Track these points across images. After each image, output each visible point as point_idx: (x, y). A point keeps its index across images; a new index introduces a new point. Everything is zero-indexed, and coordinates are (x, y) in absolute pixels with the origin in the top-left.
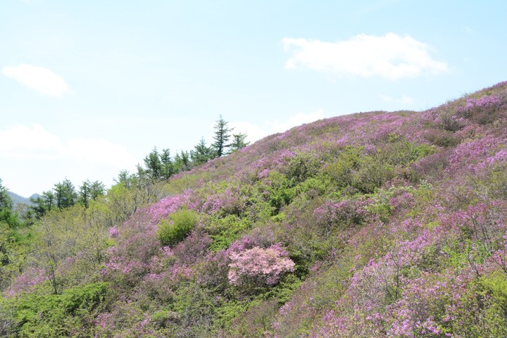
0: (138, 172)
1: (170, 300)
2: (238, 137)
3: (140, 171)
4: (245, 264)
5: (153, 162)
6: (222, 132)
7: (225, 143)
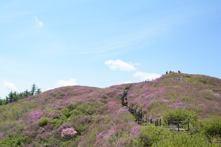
0: (6, 98)
1: (47, 141)
2: (38, 89)
3: (7, 98)
4: (66, 132)
5: (11, 95)
6: (34, 88)
7: (35, 91)
